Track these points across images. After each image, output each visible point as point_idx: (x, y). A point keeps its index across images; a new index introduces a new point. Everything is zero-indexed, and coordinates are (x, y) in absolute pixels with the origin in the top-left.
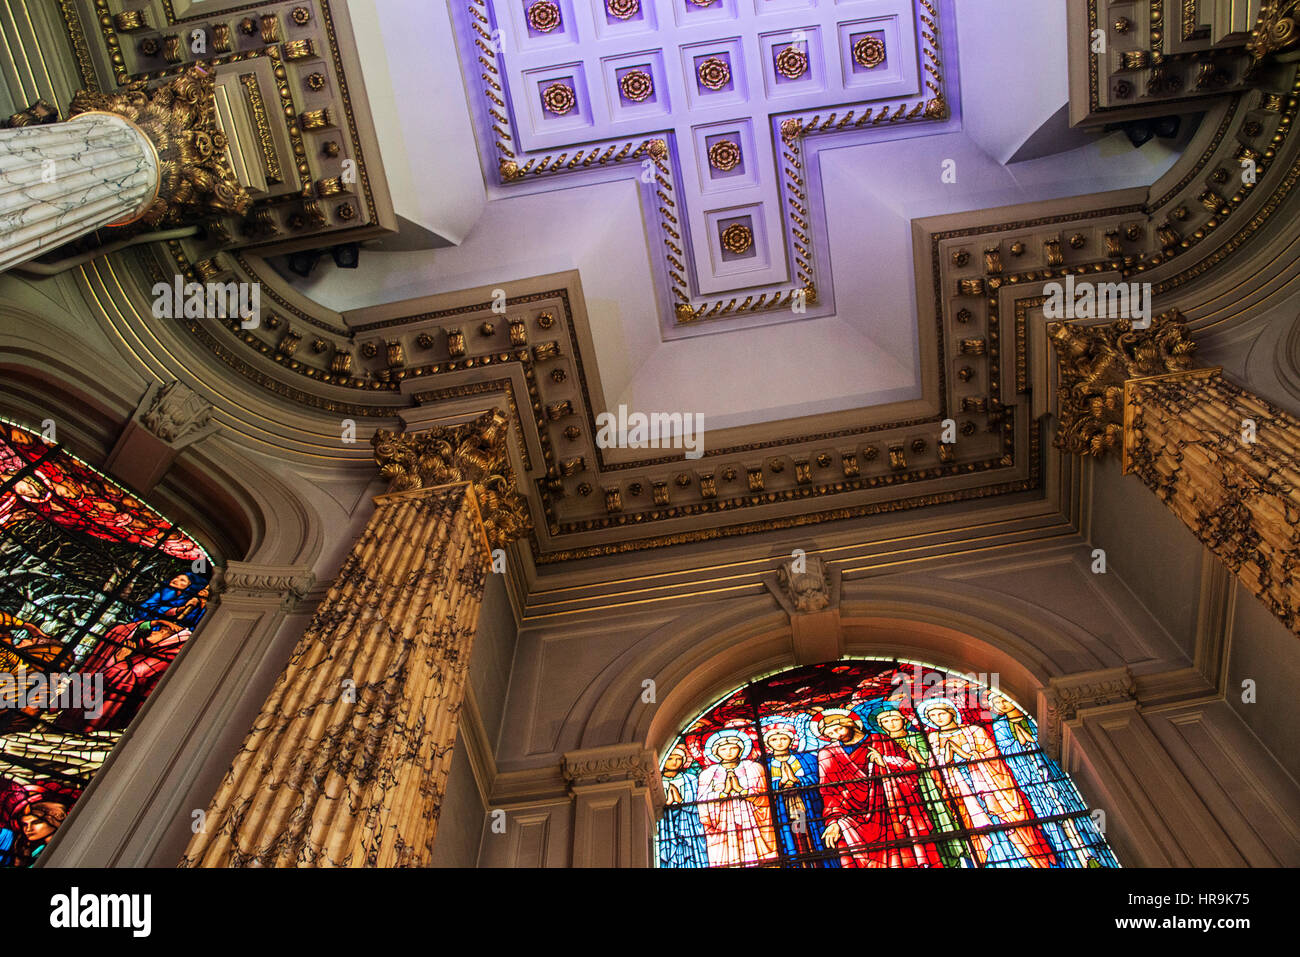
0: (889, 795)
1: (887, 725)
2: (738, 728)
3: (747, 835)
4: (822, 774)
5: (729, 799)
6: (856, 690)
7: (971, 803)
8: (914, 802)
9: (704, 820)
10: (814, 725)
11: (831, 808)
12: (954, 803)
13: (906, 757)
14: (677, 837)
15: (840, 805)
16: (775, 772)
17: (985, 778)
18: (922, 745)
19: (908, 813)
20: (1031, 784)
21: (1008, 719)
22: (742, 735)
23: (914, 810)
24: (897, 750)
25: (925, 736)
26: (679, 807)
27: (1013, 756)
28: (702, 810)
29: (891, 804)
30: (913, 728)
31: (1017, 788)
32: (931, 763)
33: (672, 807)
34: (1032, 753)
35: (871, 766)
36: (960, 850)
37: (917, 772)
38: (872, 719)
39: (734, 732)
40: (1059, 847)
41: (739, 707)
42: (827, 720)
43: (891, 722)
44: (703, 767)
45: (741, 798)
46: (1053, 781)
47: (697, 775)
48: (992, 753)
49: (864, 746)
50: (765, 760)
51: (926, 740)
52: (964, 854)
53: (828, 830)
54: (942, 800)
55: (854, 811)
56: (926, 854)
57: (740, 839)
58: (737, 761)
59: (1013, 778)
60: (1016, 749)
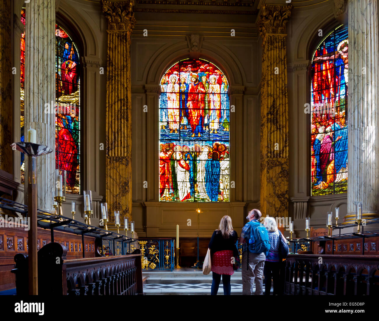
0: (199, 98)
1: (203, 80)
2: (176, 74)
3: (175, 101)
4: (189, 90)
5: (172, 93)
6: (200, 68)
7: (212, 102)
8: (203, 101)
9: (168, 97)
10: (190, 76)
11: (189, 99)
12: (209, 102)
13: (204, 89)
14: (163, 100)
15: (191, 98)
16: (181, 87)
17: (216, 98)
18: (208, 87)
19: (201, 103)
20: (223, 101)
21: (224, 84)
22: (176, 76)
23: (203, 102)
24: (203, 87)
25: (209, 85)
26: (164, 93)
27: (222, 94)
28: (167, 94)
29: (199, 100)
30: (208, 82)
31: (220, 101)
32: (208, 92)
33: (162, 93)
34: (226, 94)
35: (198, 90)
36: (207, 112)
37: (205, 94)
38: (201, 78)
39: (175, 75)
40: (222, 115)
41: (177, 68)
42: (193, 76)
43: (204, 79)
44: (168, 83)
45: (175, 93)
46: (227, 101)
47: (167, 85)
48: (219, 92)
49: (197, 85)
50: (180, 84)
51: (209, 86)
52: (208, 113)
53: (188, 103)
54: (208, 101)
55: (193, 100)
56: (202, 112)
57: (173, 102)
58: (175, 83)
59: (220, 98)
60: (223, 92)
